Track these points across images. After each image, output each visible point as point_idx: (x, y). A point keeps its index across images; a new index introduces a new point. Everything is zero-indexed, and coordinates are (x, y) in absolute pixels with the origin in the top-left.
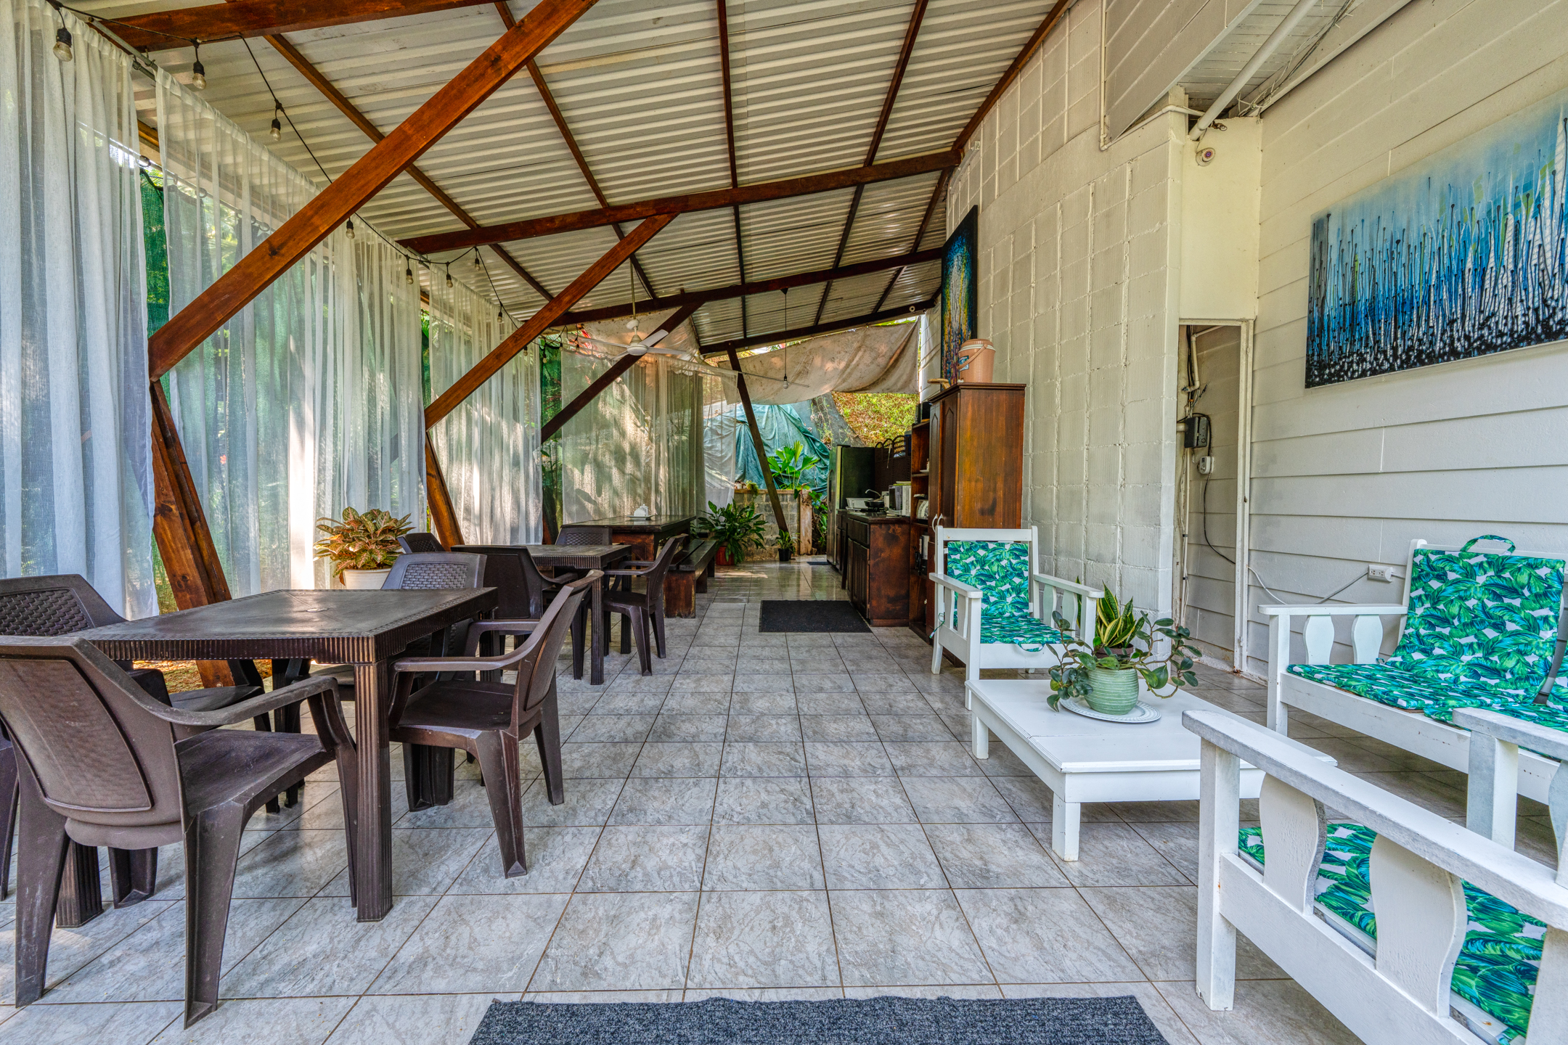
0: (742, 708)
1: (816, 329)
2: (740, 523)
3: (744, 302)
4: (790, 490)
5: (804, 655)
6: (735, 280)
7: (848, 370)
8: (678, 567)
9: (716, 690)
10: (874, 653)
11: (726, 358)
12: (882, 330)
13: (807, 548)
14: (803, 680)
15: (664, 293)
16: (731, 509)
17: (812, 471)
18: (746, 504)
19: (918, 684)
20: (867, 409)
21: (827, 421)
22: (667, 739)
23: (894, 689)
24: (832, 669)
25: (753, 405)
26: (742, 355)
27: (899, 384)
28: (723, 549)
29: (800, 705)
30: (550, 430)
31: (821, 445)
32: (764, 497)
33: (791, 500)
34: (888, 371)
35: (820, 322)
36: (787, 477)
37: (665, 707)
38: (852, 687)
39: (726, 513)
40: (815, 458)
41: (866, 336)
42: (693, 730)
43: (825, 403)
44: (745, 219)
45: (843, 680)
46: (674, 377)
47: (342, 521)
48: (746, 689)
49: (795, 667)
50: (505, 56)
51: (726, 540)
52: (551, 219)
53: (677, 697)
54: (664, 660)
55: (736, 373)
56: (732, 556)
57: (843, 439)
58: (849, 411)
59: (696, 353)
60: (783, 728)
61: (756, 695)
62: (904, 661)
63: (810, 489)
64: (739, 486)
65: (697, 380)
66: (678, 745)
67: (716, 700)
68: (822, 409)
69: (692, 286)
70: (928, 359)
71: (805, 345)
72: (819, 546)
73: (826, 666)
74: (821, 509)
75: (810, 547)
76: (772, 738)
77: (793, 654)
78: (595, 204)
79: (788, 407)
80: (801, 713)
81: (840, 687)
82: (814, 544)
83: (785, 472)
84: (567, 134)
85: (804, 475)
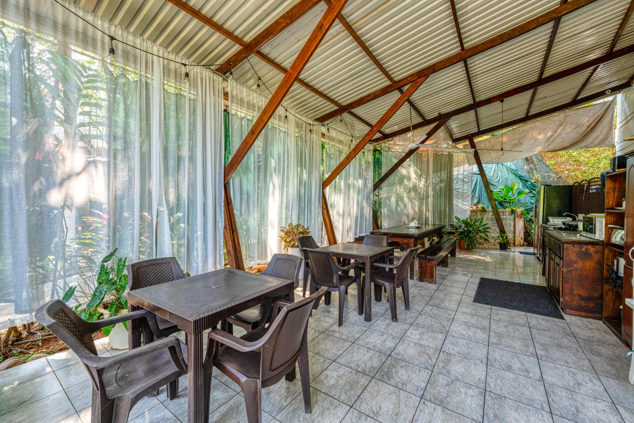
0: (443, 367)
1: (527, 118)
2: (473, 228)
3: (476, 112)
4: (508, 210)
5: (502, 330)
6: (471, 102)
7: (552, 139)
8: (426, 257)
9: (431, 345)
10: (565, 341)
11: (467, 142)
12: (580, 111)
13: (520, 242)
14: (496, 354)
15: (429, 117)
16: (469, 220)
17: (526, 199)
18: (479, 217)
19: (611, 391)
20: (568, 160)
21: (536, 169)
22: (387, 381)
23: (583, 389)
24: (523, 349)
25: (484, 165)
26: (476, 140)
27: (596, 143)
28: (463, 241)
29: (488, 379)
30: (377, 186)
31: (532, 183)
32: (491, 214)
33: (509, 215)
34: (585, 136)
35: (529, 114)
36: (507, 202)
37: (395, 351)
38: (538, 374)
39: (466, 223)
40: (527, 191)
41: (566, 117)
42: (405, 378)
43: (535, 159)
44: (471, 67)
45: (531, 363)
46: (437, 156)
47: (288, 228)
48: (451, 351)
49: (493, 340)
50: (325, 23)
51: (465, 237)
52: (369, 95)
53: (405, 345)
54: (408, 312)
55: (473, 150)
56: (468, 245)
57: (549, 179)
58: (553, 162)
59: (451, 143)
60: (469, 400)
61: (457, 358)
62: (595, 358)
63: (522, 209)
64: (474, 208)
65: (450, 156)
66: (391, 388)
67: (428, 355)
68: (533, 163)
69: (444, 111)
70: (623, 123)
71: (518, 129)
72: (528, 241)
73: (518, 345)
74: (530, 220)
75: (522, 242)
76: (458, 408)
77: (493, 326)
78: (389, 83)
79: (509, 164)
80: (488, 389)
81: (527, 371)
82: (525, 240)
83: (505, 199)
84: (369, 53)
85: (519, 201)
